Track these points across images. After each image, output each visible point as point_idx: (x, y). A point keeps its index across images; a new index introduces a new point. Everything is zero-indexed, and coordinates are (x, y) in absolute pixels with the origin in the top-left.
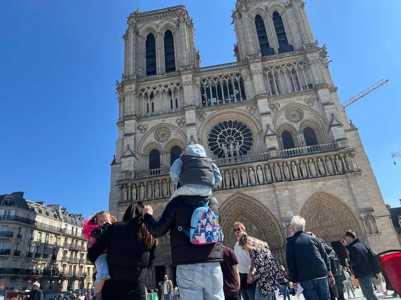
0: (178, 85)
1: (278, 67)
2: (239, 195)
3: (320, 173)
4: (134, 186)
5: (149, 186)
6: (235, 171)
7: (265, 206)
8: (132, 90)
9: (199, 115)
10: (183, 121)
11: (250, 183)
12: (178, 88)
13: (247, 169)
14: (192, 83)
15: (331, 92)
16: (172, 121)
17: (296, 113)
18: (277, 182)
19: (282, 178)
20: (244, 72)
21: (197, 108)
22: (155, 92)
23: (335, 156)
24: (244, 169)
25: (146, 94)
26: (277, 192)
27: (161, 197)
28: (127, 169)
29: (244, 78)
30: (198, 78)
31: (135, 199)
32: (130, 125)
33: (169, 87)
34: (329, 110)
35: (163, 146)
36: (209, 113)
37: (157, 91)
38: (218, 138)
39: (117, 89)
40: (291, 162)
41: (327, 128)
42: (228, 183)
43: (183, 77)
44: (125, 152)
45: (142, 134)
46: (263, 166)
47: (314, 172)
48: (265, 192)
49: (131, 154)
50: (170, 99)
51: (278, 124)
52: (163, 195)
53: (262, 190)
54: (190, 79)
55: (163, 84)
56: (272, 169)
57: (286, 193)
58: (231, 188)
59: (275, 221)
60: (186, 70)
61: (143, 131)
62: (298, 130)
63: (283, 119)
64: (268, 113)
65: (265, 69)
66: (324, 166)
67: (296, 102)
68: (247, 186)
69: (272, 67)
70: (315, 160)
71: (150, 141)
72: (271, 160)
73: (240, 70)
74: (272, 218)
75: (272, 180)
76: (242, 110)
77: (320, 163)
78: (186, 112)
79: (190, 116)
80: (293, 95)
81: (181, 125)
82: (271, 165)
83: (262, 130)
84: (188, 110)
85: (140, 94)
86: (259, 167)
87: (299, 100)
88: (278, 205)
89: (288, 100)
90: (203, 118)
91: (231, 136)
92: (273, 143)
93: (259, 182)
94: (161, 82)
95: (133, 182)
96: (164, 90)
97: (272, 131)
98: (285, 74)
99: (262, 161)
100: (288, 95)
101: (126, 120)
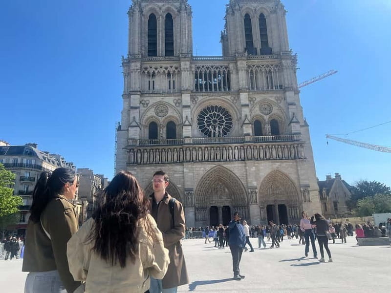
0: (176, 68)
1: (258, 67)
2: (219, 167)
3: (279, 157)
4: (139, 151)
5: (151, 152)
6: (218, 148)
7: (237, 177)
8: (137, 68)
9: (193, 99)
10: (179, 101)
11: (229, 158)
12: (176, 71)
13: (227, 148)
14: (189, 69)
15: (295, 94)
16: (170, 100)
17: (267, 107)
18: (248, 160)
19: (252, 158)
20: (231, 66)
21: (192, 92)
22: (156, 72)
23: (291, 145)
24: (225, 147)
25: (148, 72)
26: (247, 168)
27: (160, 162)
28: (133, 137)
29: (231, 72)
30: (193, 66)
31: (140, 161)
32: (136, 99)
33: (168, 69)
34: (292, 109)
35: (161, 120)
36: (200, 98)
37: (158, 71)
38: (206, 119)
39: (122, 64)
40: (260, 146)
41: (288, 122)
42: (212, 157)
43: (182, 63)
44: (131, 123)
45: (144, 108)
46: (239, 147)
47: (275, 156)
48: (238, 166)
49: (136, 125)
50: (169, 80)
51: (253, 114)
52: (162, 161)
53: (236, 165)
54: (188, 66)
55: (164, 66)
56: (245, 150)
57: (253, 169)
58: (214, 161)
59: (243, 187)
60: (185, 58)
61: (145, 106)
62: (267, 121)
63: (257, 111)
64: (247, 105)
65: (249, 67)
66: (282, 151)
67: (268, 98)
68: (226, 161)
69: (254, 66)
70: (277, 147)
71: (150, 115)
72: (246, 144)
73: (229, 64)
74: (242, 186)
75: (245, 158)
76: (227, 99)
77: (280, 149)
78: (183, 95)
79: (186, 98)
80: (267, 92)
81: (177, 105)
82: (245, 147)
83: (240, 118)
84: (185, 93)
85: (143, 71)
86: (236, 148)
87: (271, 97)
88: (246, 176)
89: (263, 95)
90: (196, 101)
91: (216, 118)
92: (249, 130)
93: (235, 158)
94: (162, 64)
95: (139, 148)
96: (164, 71)
97: (248, 120)
98: (263, 74)
99: (239, 143)
100: (263, 92)
101: (132, 94)
